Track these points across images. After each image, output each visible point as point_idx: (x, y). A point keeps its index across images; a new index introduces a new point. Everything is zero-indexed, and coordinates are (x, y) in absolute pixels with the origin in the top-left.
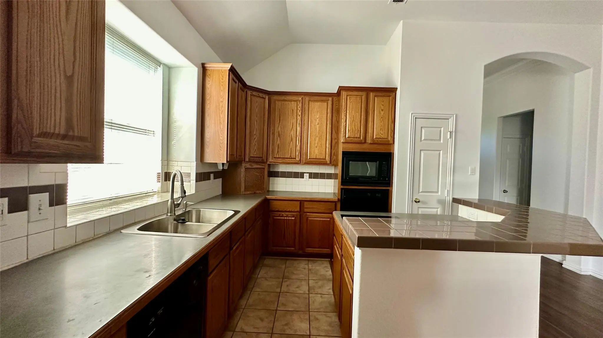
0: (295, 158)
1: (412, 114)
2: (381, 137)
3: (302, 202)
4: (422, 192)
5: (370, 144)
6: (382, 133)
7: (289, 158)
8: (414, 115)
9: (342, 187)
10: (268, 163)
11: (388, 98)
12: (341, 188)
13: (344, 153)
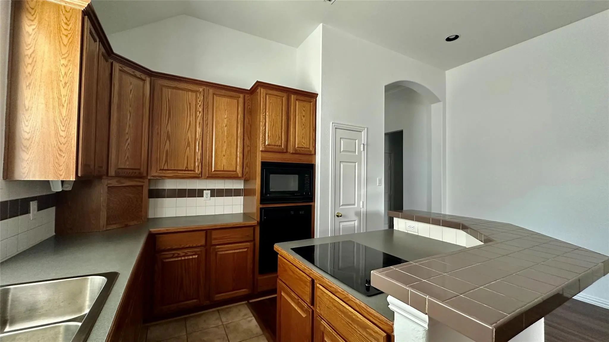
0: (194, 171)
1: (332, 123)
2: (303, 147)
3: (208, 232)
4: (343, 205)
5: (292, 153)
6: (304, 142)
7: (185, 170)
8: (335, 124)
9: (261, 206)
10: (149, 178)
11: (309, 103)
12: (261, 208)
13: (264, 165)
